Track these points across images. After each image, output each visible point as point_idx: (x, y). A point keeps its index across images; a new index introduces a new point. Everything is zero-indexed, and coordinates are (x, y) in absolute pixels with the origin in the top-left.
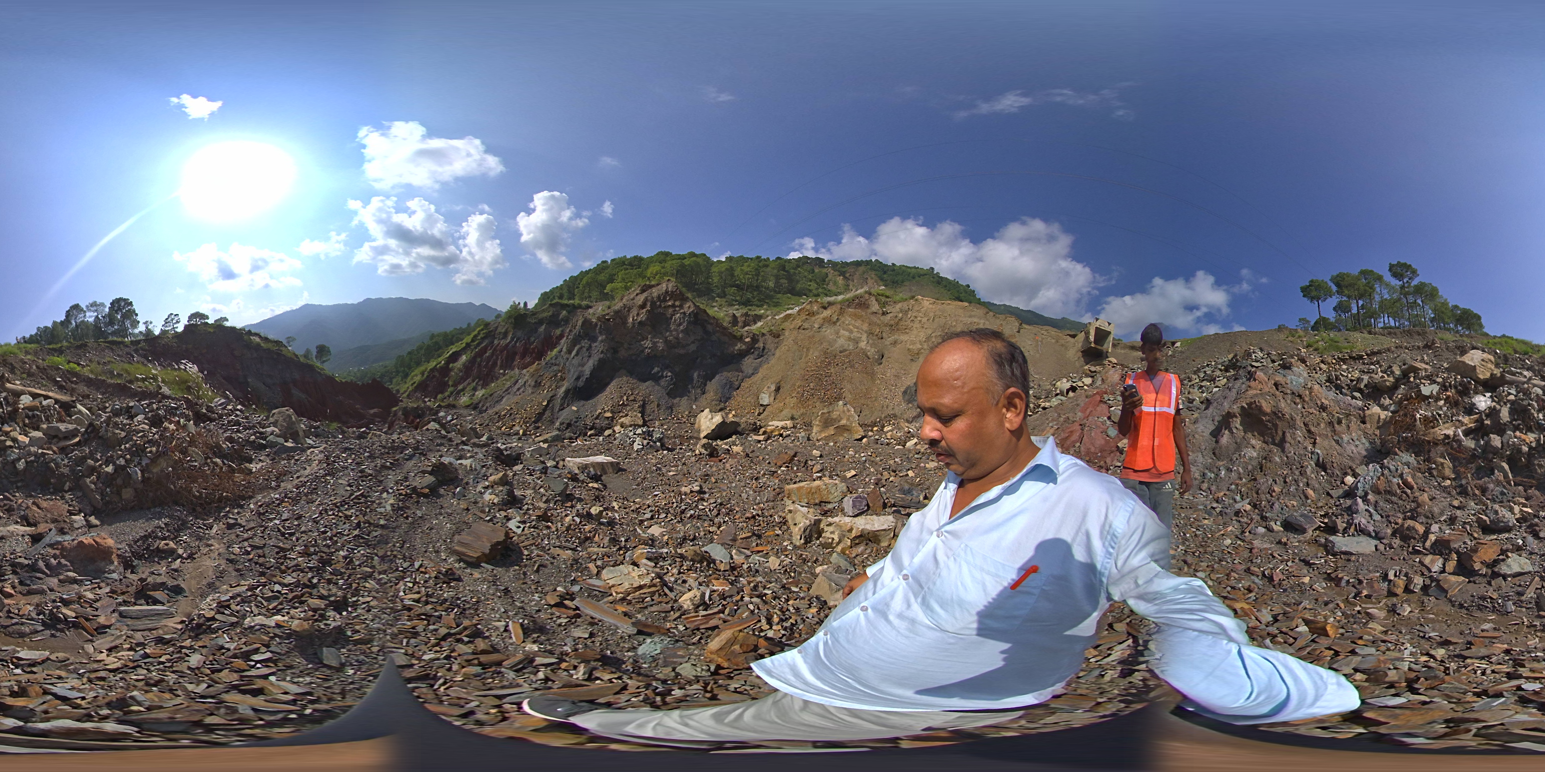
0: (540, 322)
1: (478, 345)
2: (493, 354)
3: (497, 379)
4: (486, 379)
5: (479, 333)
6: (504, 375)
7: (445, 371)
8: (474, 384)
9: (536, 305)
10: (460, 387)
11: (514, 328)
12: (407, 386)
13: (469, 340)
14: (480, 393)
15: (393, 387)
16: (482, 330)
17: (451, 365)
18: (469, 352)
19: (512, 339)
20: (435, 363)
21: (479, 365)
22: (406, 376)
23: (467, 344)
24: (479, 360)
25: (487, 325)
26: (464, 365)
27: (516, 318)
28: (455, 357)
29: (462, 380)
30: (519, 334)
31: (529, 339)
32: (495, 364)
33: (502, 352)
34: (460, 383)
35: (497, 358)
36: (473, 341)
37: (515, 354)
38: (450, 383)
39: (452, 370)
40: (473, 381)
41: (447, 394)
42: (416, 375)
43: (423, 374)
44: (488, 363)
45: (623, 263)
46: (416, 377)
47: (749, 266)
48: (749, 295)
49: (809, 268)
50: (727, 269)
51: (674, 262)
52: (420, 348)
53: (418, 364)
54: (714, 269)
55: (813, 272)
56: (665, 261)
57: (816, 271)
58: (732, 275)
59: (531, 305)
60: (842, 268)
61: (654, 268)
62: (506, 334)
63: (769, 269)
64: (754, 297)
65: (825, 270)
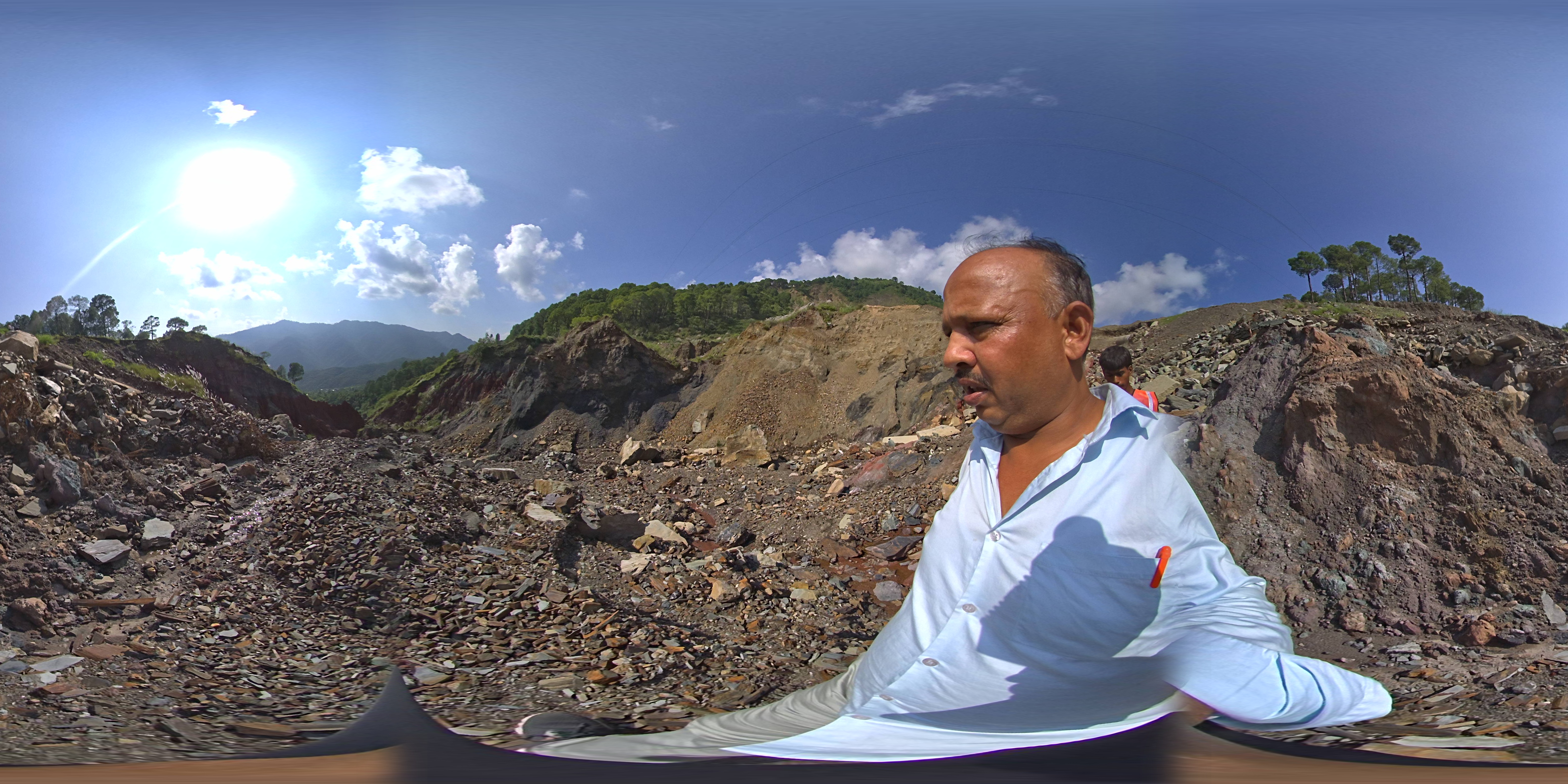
0: (507, 356)
1: (448, 375)
2: (460, 386)
3: (463, 410)
4: (453, 408)
5: (448, 365)
6: (469, 406)
7: (414, 399)
9: (508, 338)
10: (428, 416)
11: (481, 361)
12: (374, 411)
13: (439, 371)
14: (445, 423)
15: (362, 411)
16: (452, 361)
17: (420, 394)
18: (438, 383)
19: (480, 371)
20: (404, 392)
21: (447, 396)
22: (375, 401)
24: (447, 390)
25: (456, 357)
26: (432, 394)
27: (484, 351)
28: (424, 386)
29: (430, 409)
30: (486, 367)
31: (495, 372)
32: (462, 395)
33: (469, 383)
34: (427, 412)
35: (464, 390)
36: (442, 372)
37: (481, 386)
38: (418, 411)
39: (420, 399)
40: (440, 411)
41: (414, 421)
42: (384, 401)
43: (391, 400)
44: (455, 394)
45: (589, 297)
46: (384, 403)
47: (709, 293)
48: (712, 323)
49: (773, 290)
50: (687, 298)
51: (637, 293)
52: (391, 375)
53: (388, 390)
54: (676, 299)
55: (777, 294)
56: (628, 293)
57: (780, 292)
58: (694, 304)
59: (503, 338)
60: (806, 288)
61: (618, 301)
62: (473, 367)
63: (730, 295)
64: (716, 325)
65: (789, 291)
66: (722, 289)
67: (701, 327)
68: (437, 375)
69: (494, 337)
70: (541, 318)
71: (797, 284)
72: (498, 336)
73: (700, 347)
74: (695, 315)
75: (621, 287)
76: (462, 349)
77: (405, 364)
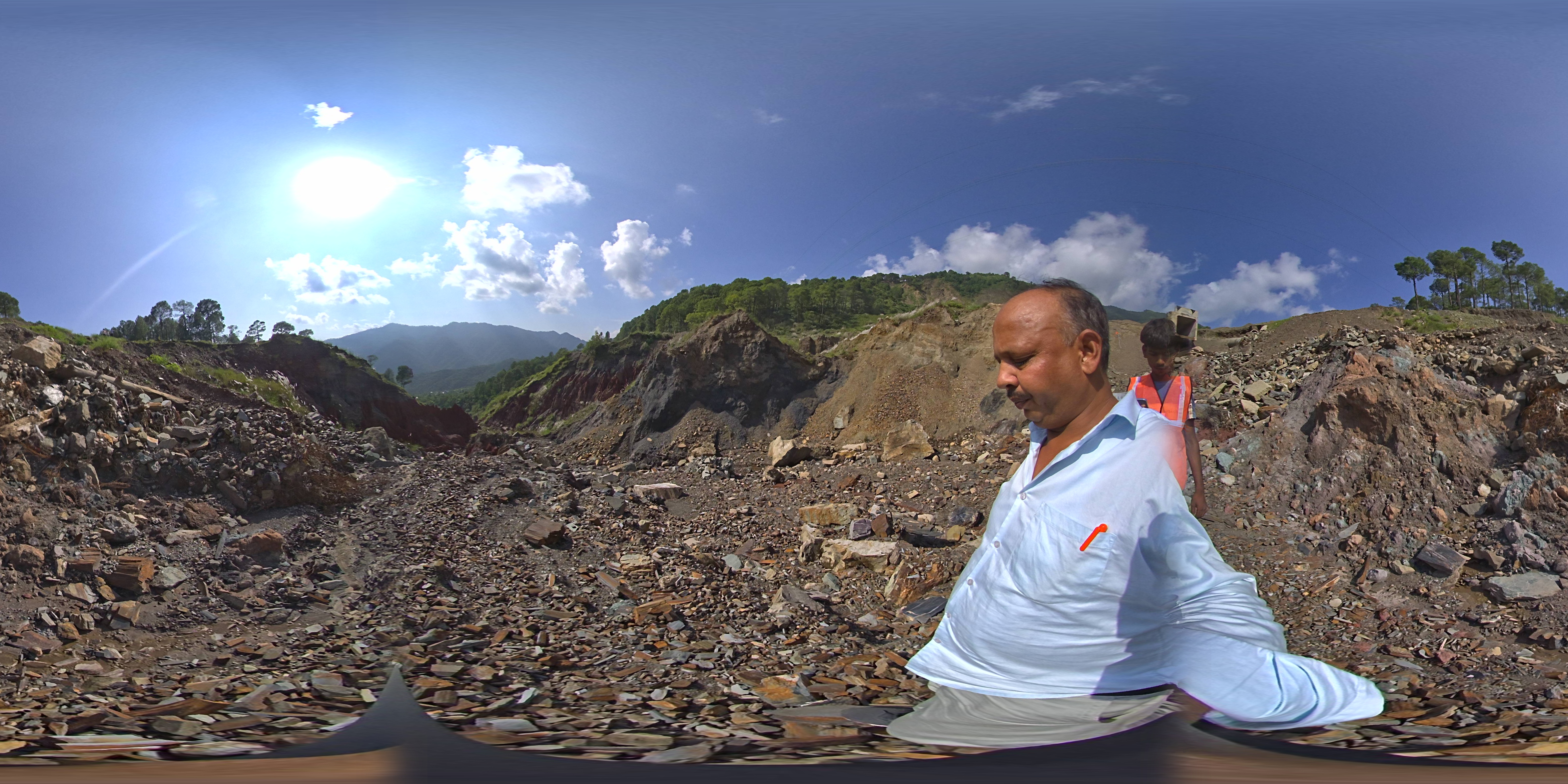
0: (622, 353)
1: (559, 375)
2: (573, 385)
3: (577, 410)
4: (566, 409)
5: (560, 364)
6: (584, 406)
7: (525, 400)
8: (554, 414)
9: (618, 335)
10: (540, 417)
11: (595, 360)
12: (485, 413)
13: (551, 370)
14: (559, 424)
15: (472, 414)
16: (564, 360)
17: (531, 395)
18: (549, 383)
19: (593, 370)
20: (515, 392)
21: (560, 396)
22: (485, 403)
23: (548, 374)
24: (559, 390)
25: (569, 355)
26: (544, 395)
27: (597, 350)
28: (535, 387)
29: (542, 409)
30: (600, 365)
31: (609, 371)
32: (575, 395)
33: (582, 382)
34: (539, 413)
35: (578, 390)
36: (554, 371)
37: (596, 385)
38: (530, 412)
39: (532, 399)
40: (553, 412)
41: (525, 423)
42: (496, 403)
43: (502, 402)
44: (568, 394)
45: (702, 292)
46: (496, 404)
47: (824, 288)
48: (827, 318)
49: (885, 285)
50: (802, 293)
51: (751, 289)
52: (501, 376)
53: (498, 392)
54: (791, 294)
55: (889, 288)
56: (742, 288)
57: (892, 287)
58: (809, 299)
59: (613, 336)
60: (917, 282)
61: (732, 296)
62: (587, 365)
63: (844, 289)
64: (831, 320)
65: (900, 286)
66: (836, 284)
67: (816, 322)
68: (549, 375)
69: (604, 335)
70: (653, 315)
71: (908, 279)
72: (608, 334)
73: (821, 342)
74: (809, 310)
75: (735, 282)
76: (572, 348)
77: (514, 365)
